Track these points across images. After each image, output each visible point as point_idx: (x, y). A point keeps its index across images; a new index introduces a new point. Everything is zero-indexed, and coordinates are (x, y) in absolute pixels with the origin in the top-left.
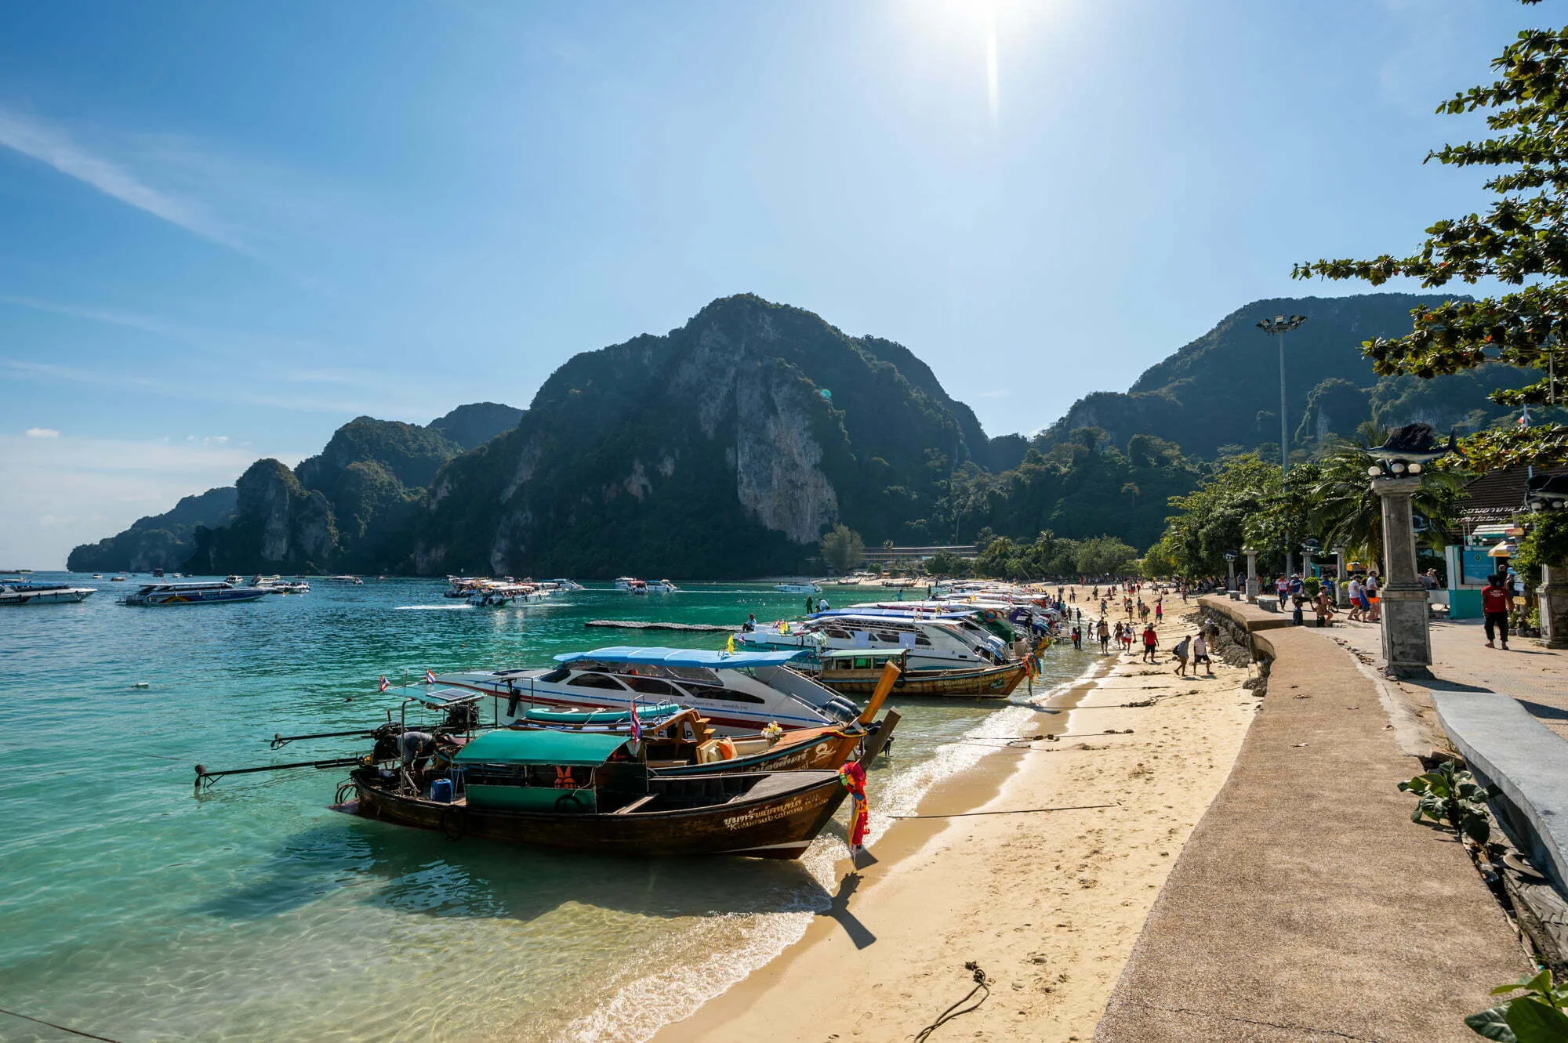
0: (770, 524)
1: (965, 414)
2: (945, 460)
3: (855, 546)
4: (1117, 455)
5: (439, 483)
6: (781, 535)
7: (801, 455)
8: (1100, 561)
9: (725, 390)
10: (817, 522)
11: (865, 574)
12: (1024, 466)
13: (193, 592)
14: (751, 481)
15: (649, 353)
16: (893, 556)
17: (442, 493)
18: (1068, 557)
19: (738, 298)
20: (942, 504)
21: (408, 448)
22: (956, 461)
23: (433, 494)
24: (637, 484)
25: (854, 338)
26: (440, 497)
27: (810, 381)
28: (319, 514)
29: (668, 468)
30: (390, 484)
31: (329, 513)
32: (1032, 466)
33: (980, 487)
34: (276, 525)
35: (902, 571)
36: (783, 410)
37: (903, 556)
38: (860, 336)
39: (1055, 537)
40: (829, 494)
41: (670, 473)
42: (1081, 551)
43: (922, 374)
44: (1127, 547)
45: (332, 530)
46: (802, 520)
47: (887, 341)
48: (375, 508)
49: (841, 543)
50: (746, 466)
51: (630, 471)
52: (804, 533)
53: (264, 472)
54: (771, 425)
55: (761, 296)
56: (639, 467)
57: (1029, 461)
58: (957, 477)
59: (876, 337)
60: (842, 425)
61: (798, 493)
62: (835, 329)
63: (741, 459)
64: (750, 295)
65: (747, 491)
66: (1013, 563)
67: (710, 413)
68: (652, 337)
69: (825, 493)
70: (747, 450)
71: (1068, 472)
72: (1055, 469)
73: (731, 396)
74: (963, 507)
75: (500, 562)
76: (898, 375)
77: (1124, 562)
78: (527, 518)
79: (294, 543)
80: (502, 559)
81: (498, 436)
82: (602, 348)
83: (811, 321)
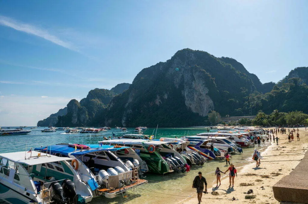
0: (194, 111)
1: (254, 77)
2: (247, 91)
3: (218, 117)
4: (305, 86)
5: (111, 103)
6: (198, 114)
7: (202, 91)
8: (294, 119)
9: (181, 75)
10: (208, 110)
11: (221, 125)
12: (273, 91)
13: (10, 132)
14: (188, 99)
15: (161, 67)
16: (231, 120)
17: (111, 106)
18: (284, 118)
19: (184, 50)
20: (246, 104)
21: (105, 95)
22: (251, 91)
23: (109, 106)
24: (158, 102)
25: (219, 58)
26: (111, 107)
27: (204, 70)
28: (84, 112)
29: (166, 97)
30: (101, 104)
31: (86, 112)
32: (275, 91)
33: (258, 98)
34: (75, 115)
35: (232, 124)
36: (197, 79)
37: (234, 119)
38: (220, 57)
39: (279, 112)
40: (211, 102)
41: (166, 98)
42: (287, 116)
43: (240, 66)
44: (305, 114)
45: (87, 116)
46: (203, 110)
47: (229, 58)
48: (97, 110)
49: (214, 116)
50: (187, 95)
51: (156, 98)
52: (204, 114)
53: (73, 103)
54: (193, 83)
55: (191, 49)
56: (158, 97)
57: (274, 89)
58: (251, 95)
59: (225, 57)
60: (214, 82)
61: (202, 102)
62: (212, 56)
63: (186, 93)
64: (188, 49)
65: (187, 102)
66: (265, 121)
67: (177, 81)
68: (162, 62)
69: (210, 102)
70: (187, 90)
71: (288, 92)
72: (283, 91)
73: (183, 76)
74: (253, 104)
75: (124, 123)
76: (232, 67)
77: (304, 120)
78: (130, 112)
79: (79, 119)
80: (125, 122)
81: (124, 91)
82: (150, 67)
83: (205, 54)
